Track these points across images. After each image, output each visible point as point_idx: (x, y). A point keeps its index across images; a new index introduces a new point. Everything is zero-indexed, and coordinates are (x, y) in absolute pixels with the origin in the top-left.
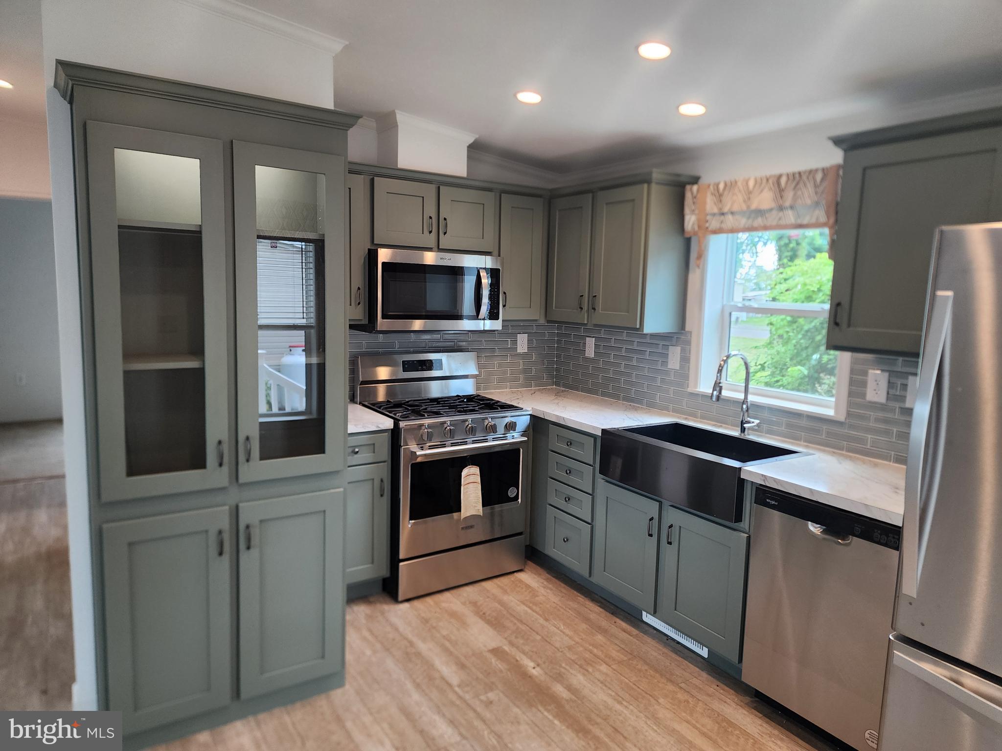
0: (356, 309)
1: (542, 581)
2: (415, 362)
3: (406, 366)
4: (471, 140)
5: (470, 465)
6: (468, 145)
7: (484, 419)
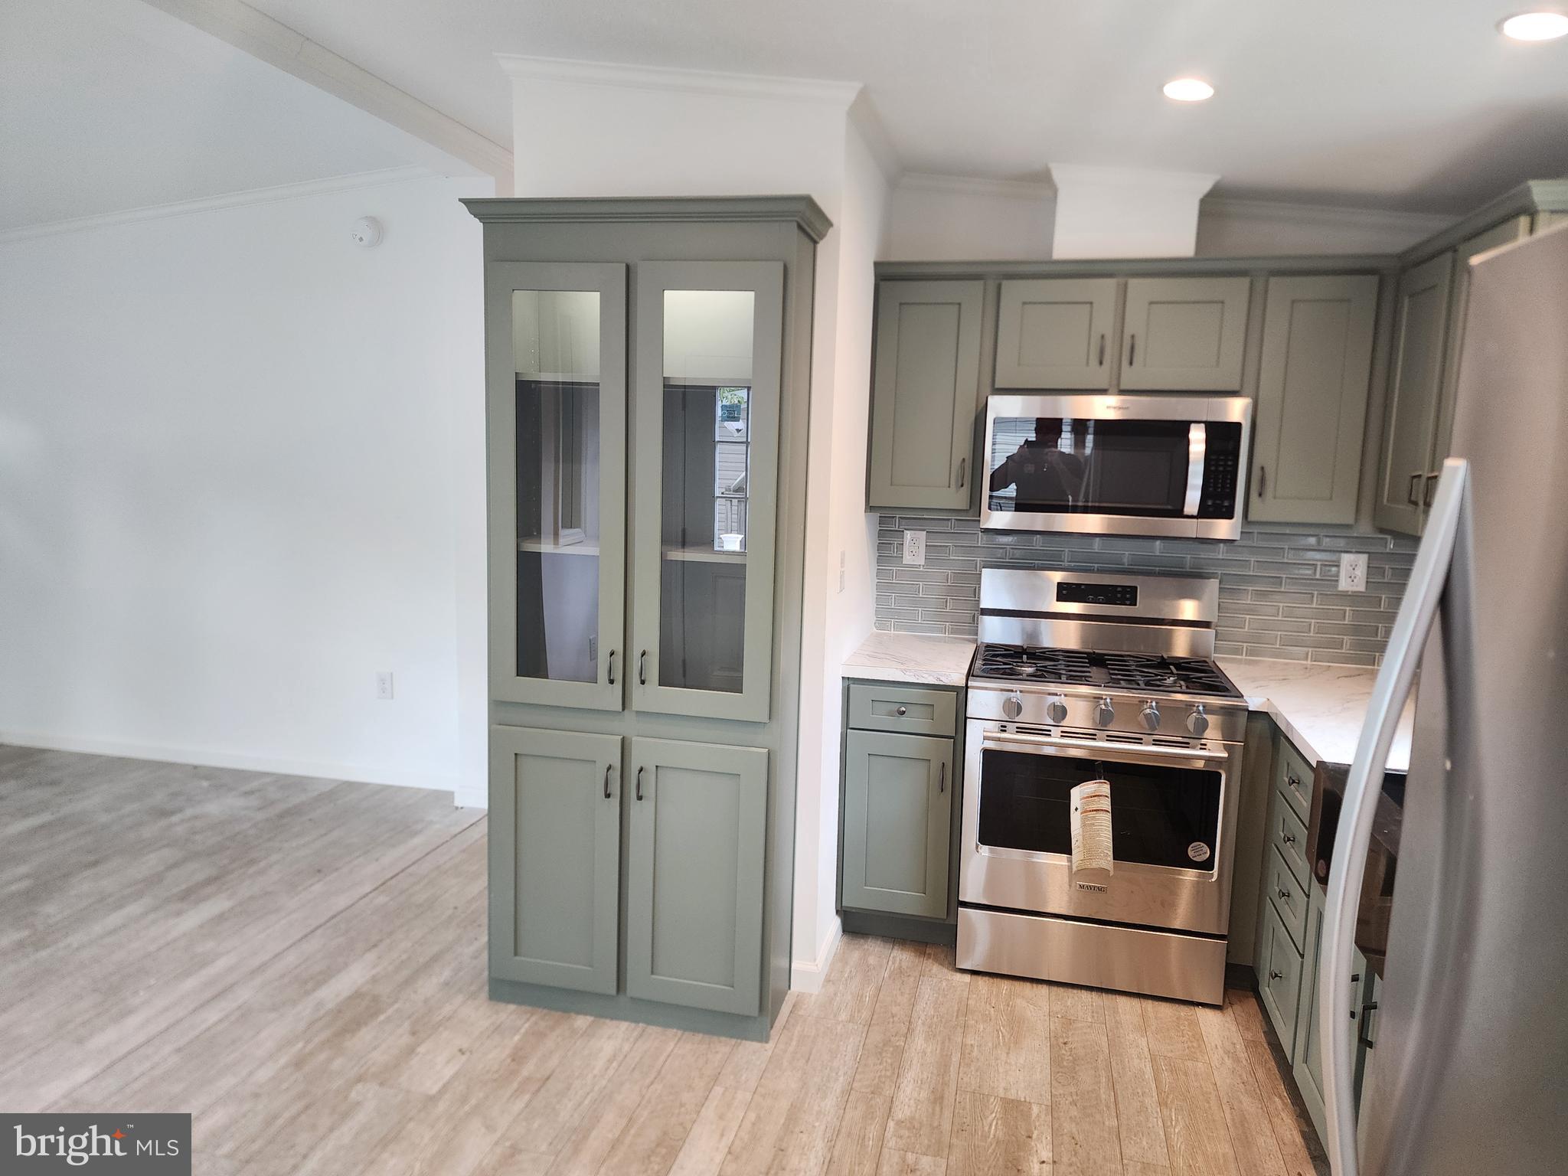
0: (957, 492)
1: (1237, 1039)
2: (1083, 587)
3: (1064, 592)
4: (1206, 186)
5: (1100, 779)
6: (1201, 196)
7: (1143, 701)
